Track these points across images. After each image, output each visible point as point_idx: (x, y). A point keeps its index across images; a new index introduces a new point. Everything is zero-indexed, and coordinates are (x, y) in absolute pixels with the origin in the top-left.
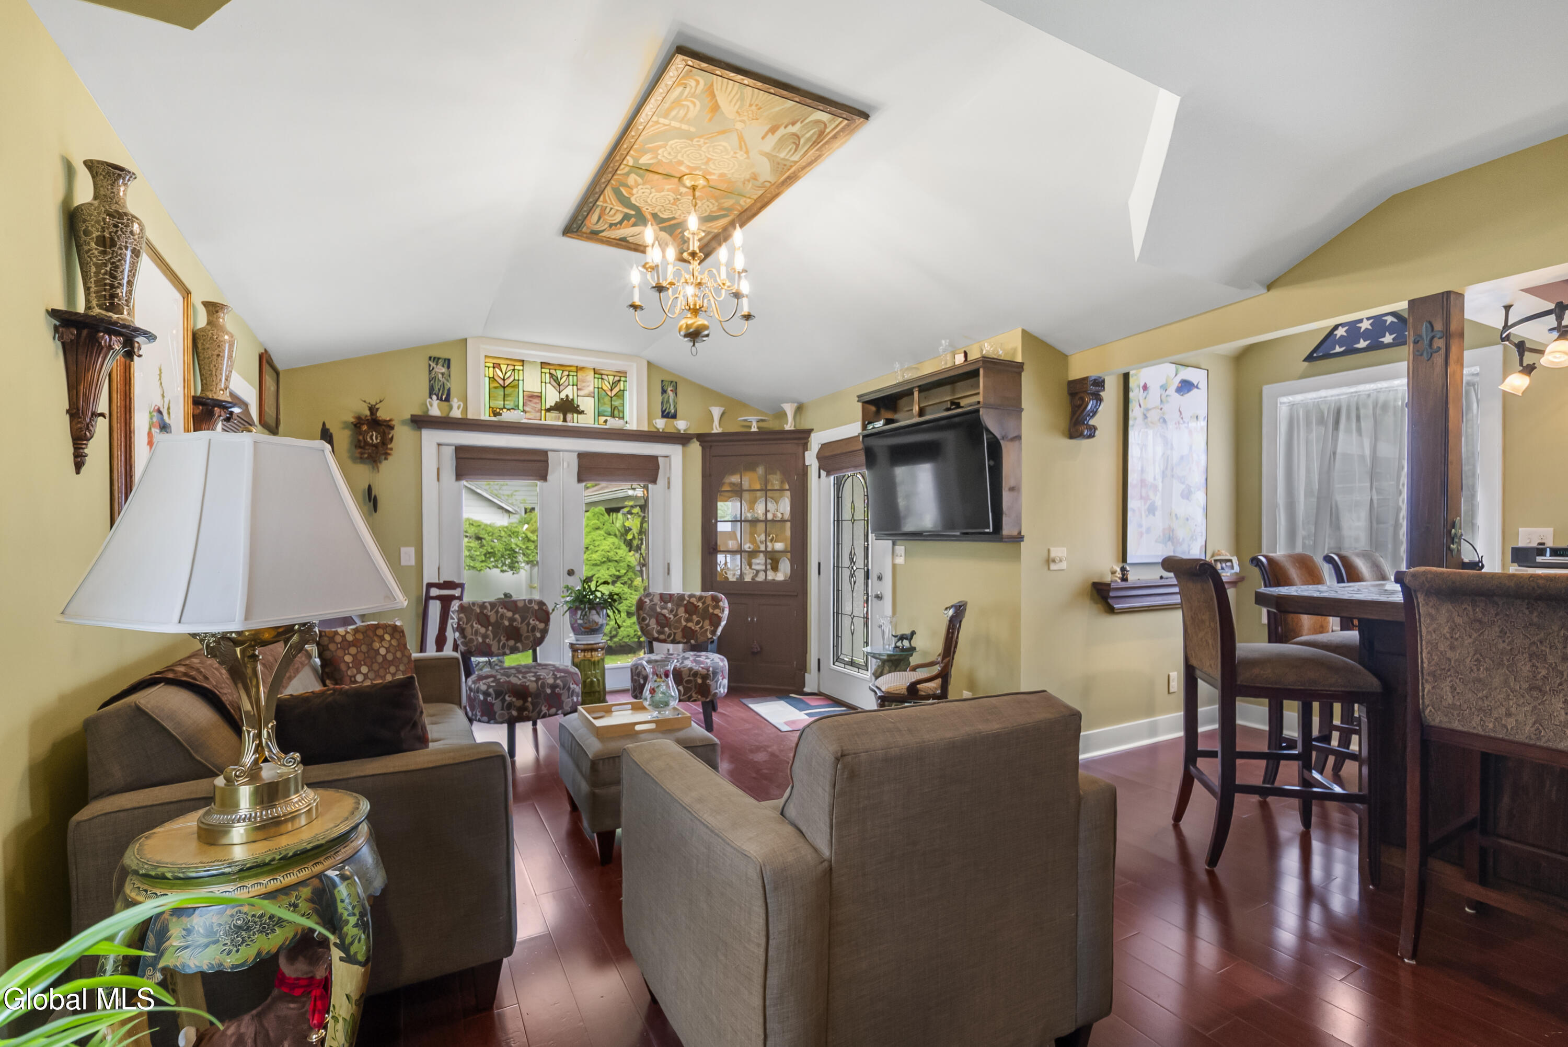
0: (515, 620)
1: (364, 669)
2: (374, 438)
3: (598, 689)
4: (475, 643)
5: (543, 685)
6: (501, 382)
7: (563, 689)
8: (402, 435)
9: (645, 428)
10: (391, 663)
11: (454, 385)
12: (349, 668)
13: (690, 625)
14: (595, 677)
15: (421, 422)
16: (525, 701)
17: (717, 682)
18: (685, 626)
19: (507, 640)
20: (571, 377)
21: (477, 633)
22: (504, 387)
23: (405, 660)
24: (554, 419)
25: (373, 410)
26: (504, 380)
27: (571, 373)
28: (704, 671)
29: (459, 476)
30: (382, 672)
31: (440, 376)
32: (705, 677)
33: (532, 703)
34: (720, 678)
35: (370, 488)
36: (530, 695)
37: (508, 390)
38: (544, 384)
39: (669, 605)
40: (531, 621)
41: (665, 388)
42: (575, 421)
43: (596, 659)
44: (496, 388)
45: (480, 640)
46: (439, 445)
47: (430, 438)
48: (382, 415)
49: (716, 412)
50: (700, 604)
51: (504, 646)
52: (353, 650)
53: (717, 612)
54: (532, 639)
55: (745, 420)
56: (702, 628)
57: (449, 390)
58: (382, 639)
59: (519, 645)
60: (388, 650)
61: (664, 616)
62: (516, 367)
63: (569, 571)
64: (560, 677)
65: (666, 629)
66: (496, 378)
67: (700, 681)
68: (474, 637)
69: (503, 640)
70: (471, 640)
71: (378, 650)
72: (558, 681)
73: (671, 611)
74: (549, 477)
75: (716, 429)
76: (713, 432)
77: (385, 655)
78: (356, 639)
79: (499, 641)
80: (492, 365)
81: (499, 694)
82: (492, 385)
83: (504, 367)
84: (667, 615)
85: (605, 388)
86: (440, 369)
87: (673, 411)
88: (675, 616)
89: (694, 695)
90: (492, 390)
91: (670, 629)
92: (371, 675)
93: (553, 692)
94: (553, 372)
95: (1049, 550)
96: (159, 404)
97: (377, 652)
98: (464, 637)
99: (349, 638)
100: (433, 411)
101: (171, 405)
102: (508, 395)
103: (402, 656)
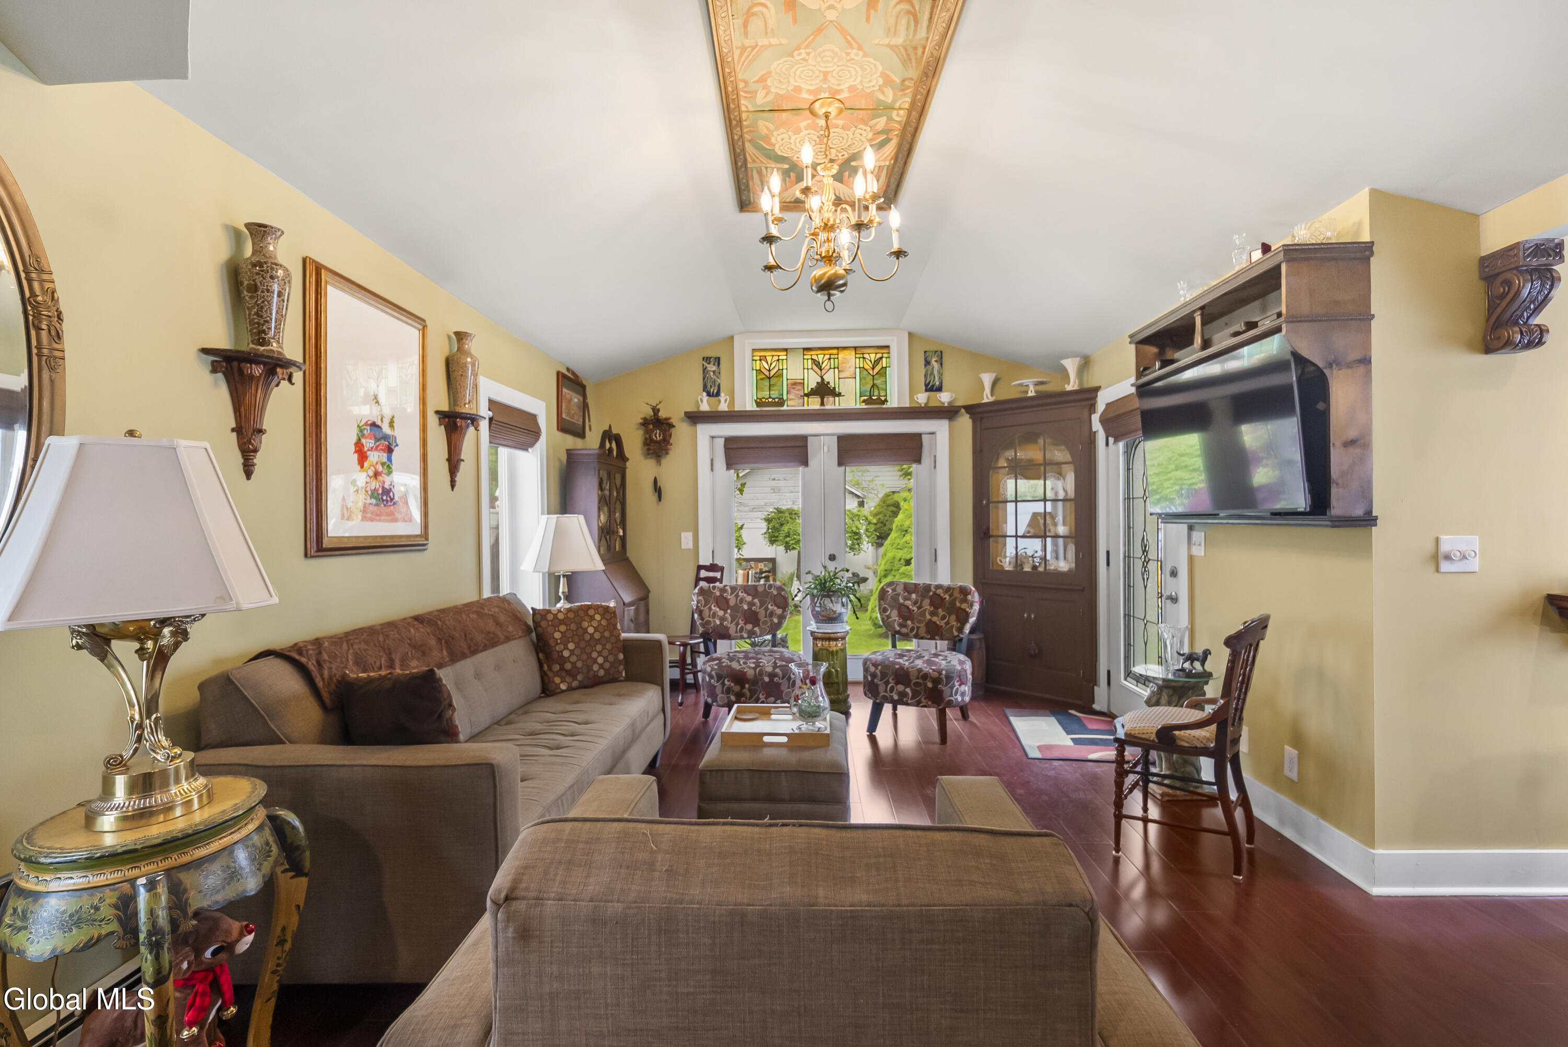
0: (754, 604)
1: (571, 646)
2: (658, 436)
3: (836, 680)
4: (712, 625)
5: (761, 673)
6: (767, 373)
7: (782, 679)
8: (681, 430)
9: (906, 404)
10: (598, 641)
11: (723, 381)
12: (557, 644)
13: (935, 619)
14: (833, 668)
15: (695, 418)
16: (743, 687)
17: (952, 688)
18: (930, 621)
19: (745, 624)
20: (832, 360)
21: (714, 615)
22: (770, 378)
23: (613, 640)
24: (814, 404)
25: (656, 410)
26: (769, 371)
27: (832, 356)
28: (936, 675)
29: (729, 466)
30: (588, 650)
31: (712, 374)
32: (937, 681)
33: (750, 690)
34: (957, 684)
35: (655, 481)
36: (748, 681)
37: (773, 381)
38: (806, 371)
39: (914, 596)
40: (770, 607)
41: (929, 359)
42: (831, 404)
43: (835, 649)
44: (762, 379)
45: (718, 622)
46: (713, 437)
47: (705, 431)
48: (662, 414)
49: (987, 379)
50: (947, 597)
51: (742, 630)
52: (563, 628)
53: (964, 606)
54: (769, 624)
55: (1021, 385)
56: (947, 623)
57: (719, 386)
58: (592, 618)
59: (756, 629)
60: (596, 629)
61: (907, 607)
62: (780, 358)
63: (830, 555)
64: (781, 666)
65: (909, 622)
66: (763, 370)
67: (930, 685)
68: (711, 620)
69: (741, 623)
70: (708, 622)
71: (587, 628)
72: (777, 670)
73: (915, 603)
74: (810, 462)
75: (987, 398)
76: (983, 401)
77: (593, 634)
78: (567, 618)
79: (737, 624)
80: (758, 358)
81: (720, 677)
82: (759, 378)
83: (769, 359)
84: (911, 607)
85: (866, 367)
86: (712, 367)
87: (938, 383)
88: (919, 608)
89: (923, 700)
90: (760, 382)
91: (913, 623)
92: (577, 652)
93: (771, 680)
94: (814, 357)
95: (1437, 540)
96: (376, 420)
97: (585, 630)
98: (702, 619)
99: (561, 616)
100: (705, 407)
101: (395, 420)
102: (774, 385)
103: (611, 635)
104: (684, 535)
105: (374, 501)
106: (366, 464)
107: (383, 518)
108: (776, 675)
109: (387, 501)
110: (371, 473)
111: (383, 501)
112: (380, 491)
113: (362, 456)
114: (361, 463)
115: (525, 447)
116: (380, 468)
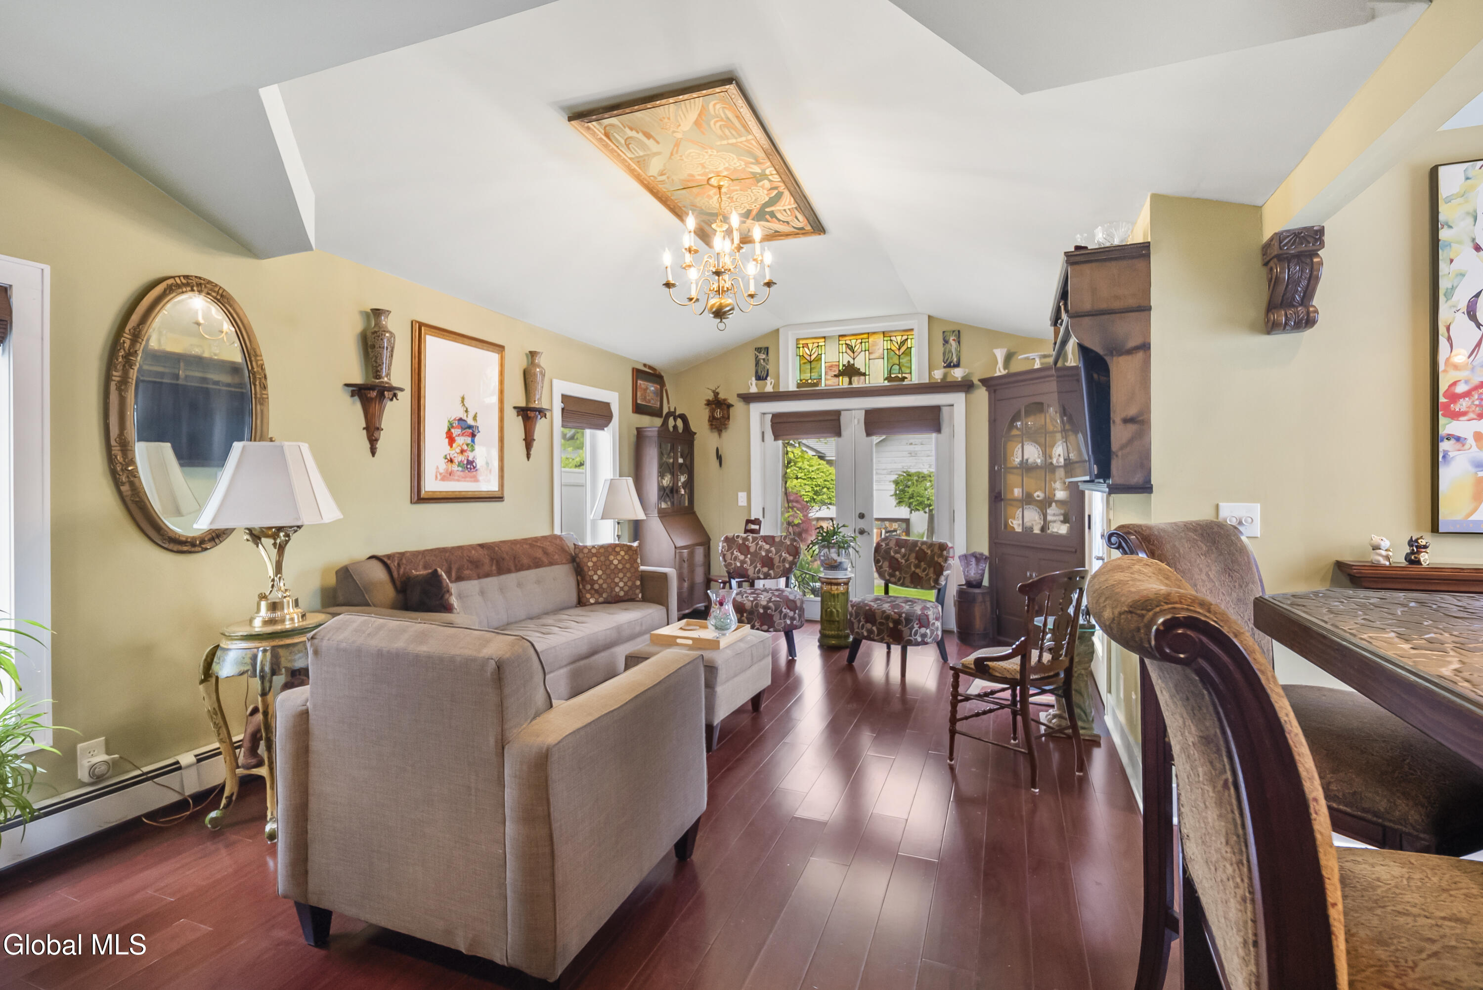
0: (771, 552)
1: (600, 572)
2: (718, 414)
3: (837, 619)
4: (733, 566)
5: (757, 605)
6: (808, 358)
7: (775, 611)
8: (739, 407)
9: (926, 380)
10: (621, 570)
11: (771, 367)
12: (589, 570)
13: (918, 571)
14: (835, 608)
15: (748, 398)
17: (911, 628)
18: (914, 572)
19: (762, 567)
20: (863, 344)
21: (736, 558)
22: (811, 362)
23: (633, 570)
24: (843, 383)
25: (716, 394)
26: (810, 356)
27: (863, 341)
28: (897, 617)
29: (776, 438)
30: (612, 576)
31: (762, 361)
32: (897, 622)
34: (916, 627)
35: (717, 450)
37: (814, 364)
38: (841, 354)
39: (903, 550)
40: (783, 554)
41: (947, 338)
42: (858, 382)
43: (836, 592)
44: (804, 363)
45: (738, 564)
46: (764, 414)
47: (756, 409)
48: (722, 396)
49: (1000, 354)
50: (929, 552)
51: (759, 571)
52: (595, 559)
53: (940, 560)
54: (782, 568)
55: (1027, 358)
56: (927, 575)
57: (767, 371)
58: (618, 553)
59: (771, 572)
60: (620, 562)
61: (897, 560)
62: (820, 344)
63: (860, 514)
64: (774, 601)
65: (897, 573)
66: (805, 355)
67: (891, 625)
68: (732, 562)
69: (759, 566)
70: (730, 564)
71: (613, 561)
72: (771, 604)
73: (904, 556)
74: (843, 432)
75: (1000, 371)
76: (996, 375)
77: (617, 565)
78: (598, 552)
79: (755, 567)
80: (801, 346)
82: (802, 362)
83: (810, 346)
84: (900, 560)
85: (893, 348)
86: (762, 356)
87: (955, 360)
88: (906, 561)
89: (886, 637)
90: (802, 365)
91: (900, 574)
92: (604, 577)
93: (765, 612)
94: (848, 342)
95: (1217, 506)
96: (462, 416)
97: (611, 562)
98: (725, 561)
99: (594, 551)
100: (754, 389)
101: (478, 415)
102: (814, 368)
103: (631, 567)
104: (741, 494)
105: (460, 469)
106: (454, 445)
107: (468, 479)
108: (769, 608)
109: (471, 469)
110: (458, 450)
111: (467, 468)
112: (465, 462)
113: (451, 440)
114: (451, 445)
115: (601, 427)
116: (465, 447)
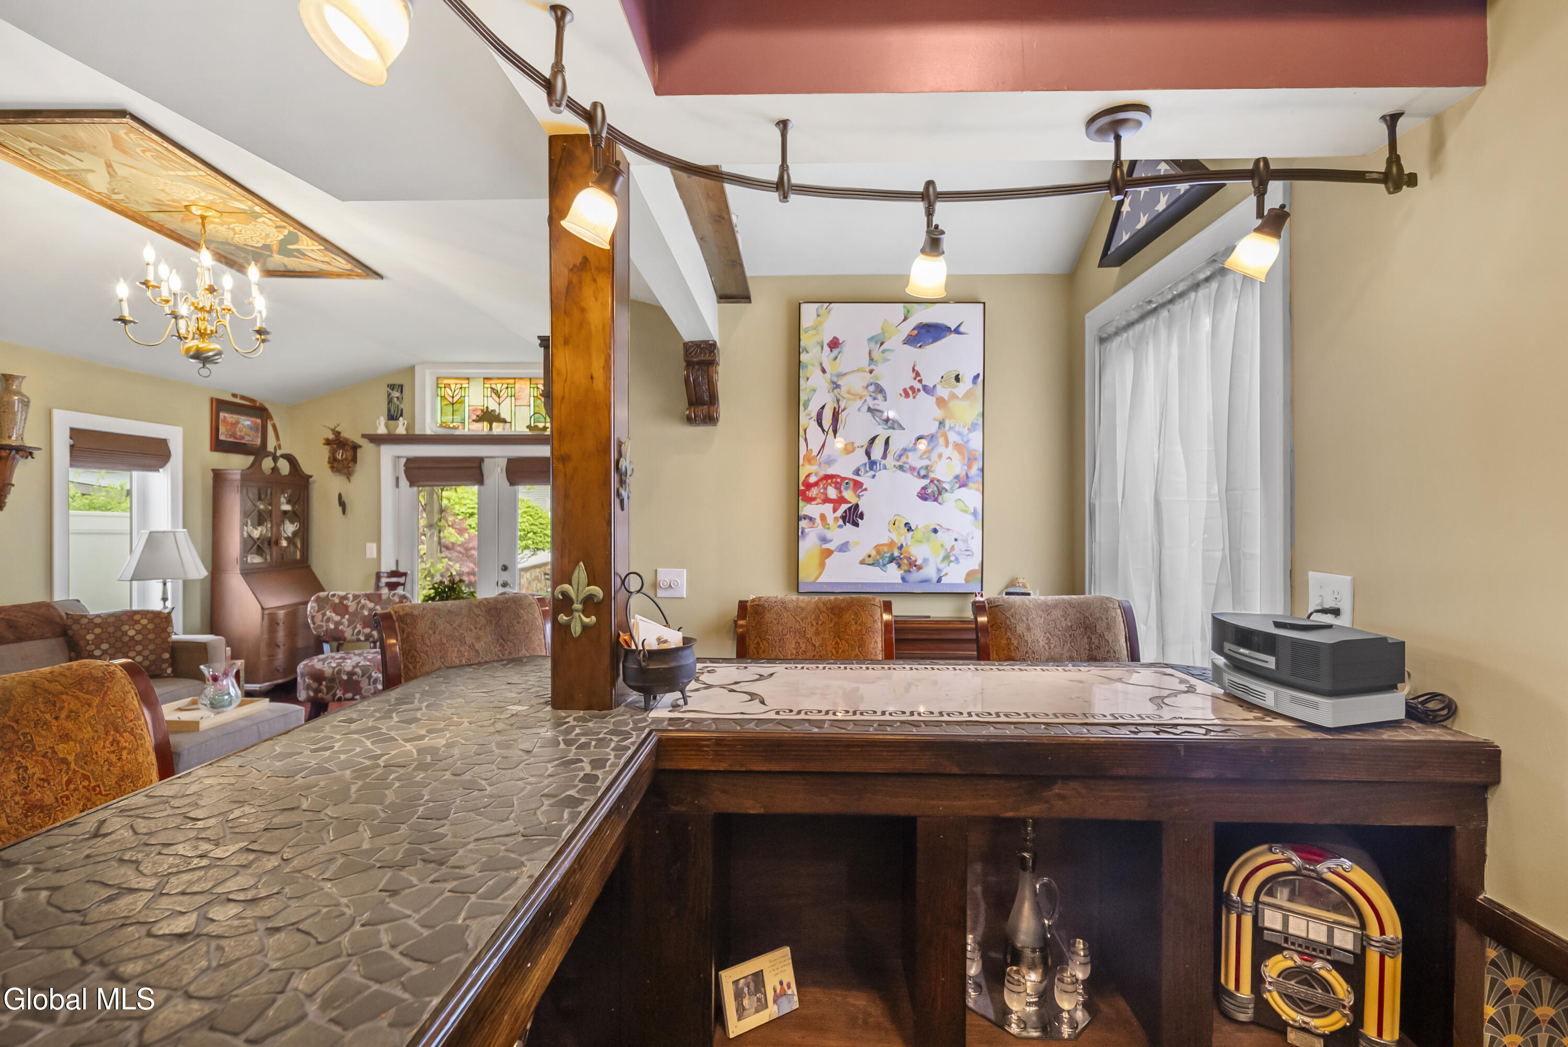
1: (105, 646)
2: (340, 455)
4: (326, 629)
5: (339, 672)
6: (451, 400)
7: (362, 676)
8: (366, 451)
10: (139, 642)
11: (404, 406)
12: (88, 644)
15: (377, 440)
19: (364, 628)
20: (509, 389)
21: (328, 620)
22: (453, 404)
23: (160, 641)
24: (482, 428)
25: (337, 433)
26: (453, 397)
27: (509, 385)
29: (412, 484)
30: (124, 649)
31: (395, 399)
35: (340, 496)
36: (325, 679)
37: (456, 407)
38: (486, 398)
42: (498, 429)
44: (446, 405)
45: (333, 626)
46: (399, 457)
47: (388, 453)
48: (344, 435)
51: (360, 633)
52: (98, 631)
57: (402, 410)
58: (137, 622)
59: (375, 633)
62: (463, 386)
63: (503, 566)
66: (447, 396)
68: (324, 624)
69: (359, 627)
70: (322, 626)
71: (127, 631)
72: (357, 670)
74: (486, 481)
77: (134, 636)
78: (104, 622)
79: (354, 629)
80: (442, 385)
82: (443, 403)
83: (453, 387)
85: (540, 396)
86: (396, 394)
90: (444, 407)
92: (110, 651)
93: (350, 678)
94: (493, 386)
95: (656, 570)
97: (125, 633)
98: (314, 623)
99: (98, 621)
100: (382, 430)
102: (456, 411)
103: (157, 637)
104: (369, 545)
108: (355, 674)
115: (155, 468)
